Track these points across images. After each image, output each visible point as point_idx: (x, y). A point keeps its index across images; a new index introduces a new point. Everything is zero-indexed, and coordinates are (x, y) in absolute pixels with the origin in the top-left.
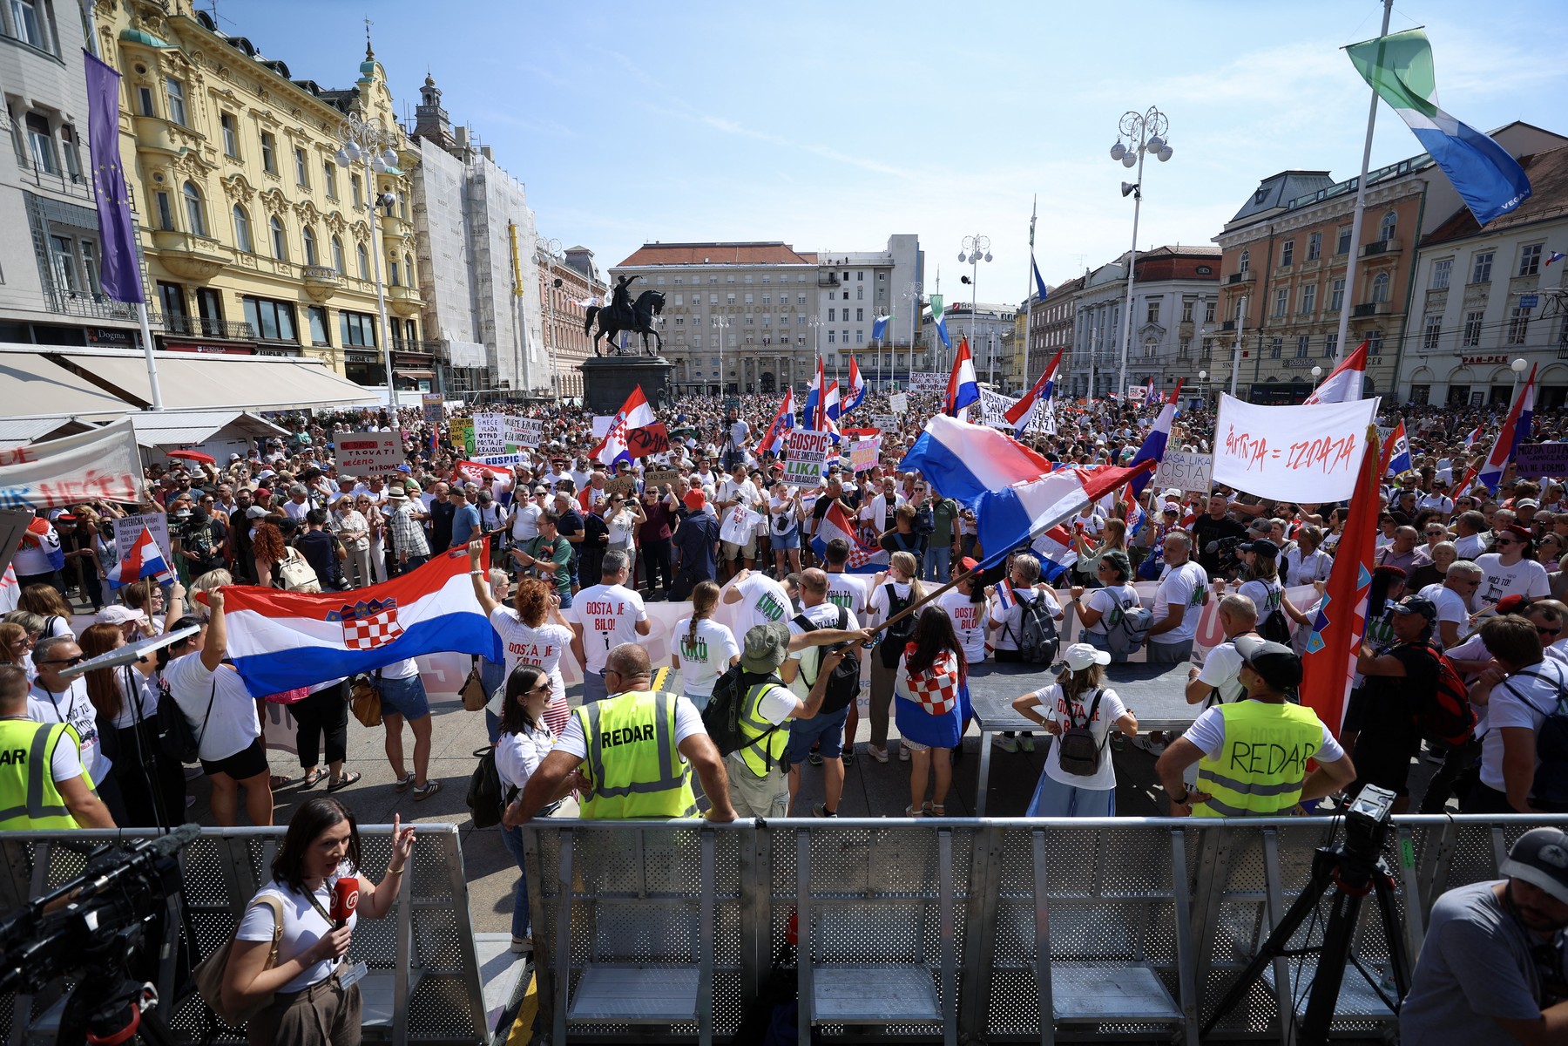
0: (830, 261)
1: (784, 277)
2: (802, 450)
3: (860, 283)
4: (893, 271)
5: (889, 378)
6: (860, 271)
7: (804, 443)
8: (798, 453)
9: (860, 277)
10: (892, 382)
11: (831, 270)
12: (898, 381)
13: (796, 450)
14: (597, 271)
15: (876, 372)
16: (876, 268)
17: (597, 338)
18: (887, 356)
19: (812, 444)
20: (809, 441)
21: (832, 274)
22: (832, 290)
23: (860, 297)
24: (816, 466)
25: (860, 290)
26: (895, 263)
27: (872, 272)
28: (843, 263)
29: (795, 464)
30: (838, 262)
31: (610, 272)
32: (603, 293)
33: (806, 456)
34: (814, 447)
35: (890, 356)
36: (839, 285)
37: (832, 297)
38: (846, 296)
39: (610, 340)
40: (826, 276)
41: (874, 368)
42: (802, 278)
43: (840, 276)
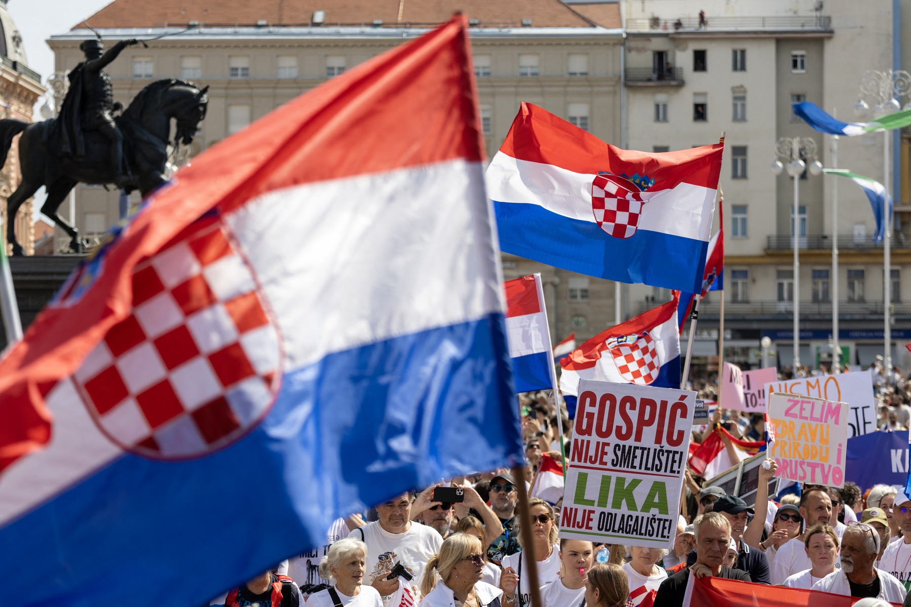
0: (655, 21)
1: (529, 62)
2: (613, 439)
3: (739, 78)
4: (830, 49)
5: (825, 334)
6: (739, 46)
7: (618, 421)
8: (601, 450)
9: (739, 63)
10: (835, 346)
11: (659, 45)
12: (851, 345)
13: (594, 438)
14: (17, 40)
15: (787, 318)
16: (782, 40)
17: (15, 203)
18: (817, 275)
19: (642, 423)
20: (634, 415)
21: (660, 56)
22: (661, 98)
23: (739, 117)
24: (659, 488)
25: (739, 97)
26: (834, 25)
27: (770, 50)
28: (691, 24)
29: (594, 479)
30: (678, 24)
31: (54, 44)
32: (30, 98)
33: (625, 457)
34: (649, 433)
35: (827, 275)
36: (681, 84)
37: (661, 114)
38: (700, 113)
39: (49, 209)
40: (644, 61)
41: (782, 307)
42: (578, 64)
43: (683, 60)
